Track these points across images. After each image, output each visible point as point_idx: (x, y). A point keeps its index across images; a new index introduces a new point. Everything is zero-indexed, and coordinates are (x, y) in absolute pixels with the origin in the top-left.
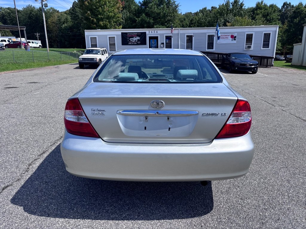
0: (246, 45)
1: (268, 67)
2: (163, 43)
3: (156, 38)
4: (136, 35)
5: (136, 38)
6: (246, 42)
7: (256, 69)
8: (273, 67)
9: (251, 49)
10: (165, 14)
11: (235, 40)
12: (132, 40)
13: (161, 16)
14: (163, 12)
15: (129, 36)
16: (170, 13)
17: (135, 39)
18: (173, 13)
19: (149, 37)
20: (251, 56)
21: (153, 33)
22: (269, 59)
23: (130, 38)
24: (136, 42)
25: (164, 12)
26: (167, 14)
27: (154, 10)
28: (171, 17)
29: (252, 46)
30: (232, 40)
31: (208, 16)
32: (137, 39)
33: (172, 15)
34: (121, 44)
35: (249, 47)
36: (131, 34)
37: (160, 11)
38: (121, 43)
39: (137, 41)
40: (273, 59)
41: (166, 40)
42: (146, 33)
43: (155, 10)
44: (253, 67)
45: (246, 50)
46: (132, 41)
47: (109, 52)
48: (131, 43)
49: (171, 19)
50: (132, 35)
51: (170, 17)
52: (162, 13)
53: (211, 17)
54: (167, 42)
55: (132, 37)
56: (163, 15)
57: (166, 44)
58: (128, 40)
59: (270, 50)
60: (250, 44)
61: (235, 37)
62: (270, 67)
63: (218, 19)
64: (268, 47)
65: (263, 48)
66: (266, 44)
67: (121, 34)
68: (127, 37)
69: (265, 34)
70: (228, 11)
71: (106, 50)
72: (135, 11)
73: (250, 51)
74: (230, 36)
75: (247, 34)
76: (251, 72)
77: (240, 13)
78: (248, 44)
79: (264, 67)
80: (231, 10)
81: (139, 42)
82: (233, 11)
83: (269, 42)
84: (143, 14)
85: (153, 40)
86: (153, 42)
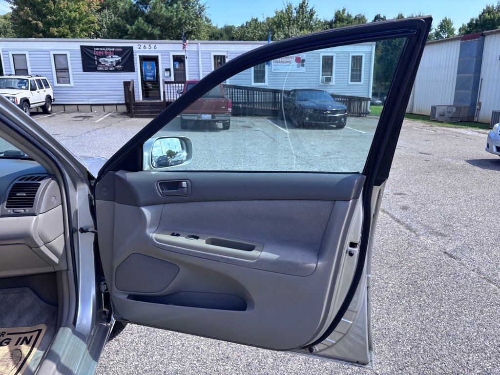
0: (322, 75)
1: (362, 115)
2: (168, 70)
3: (155, 59)
4: (112, 51)
5: (112, 57)
6: (323, 71)
7: (343, 119)
8: (370, 116)
9: (331, 83)
10: (180, 19)
11: (303, 66)
12: (105, 61)
13: (174, 23)
14: (177, 17)
15: (98, 53)
16: (191, 19)
17: (111, 60)
18: (196, 20)
19: (140, 56)
20: (333, 96)
21: (147, 49)
22: (363, 103)
23: (99, 57)
24: (114, 67)
25: (179, 16)
26: (184, 20)
27: (160, 11)
28: (193, 25)
29: (334, 77)
30: (298, 67)
31: (258, 27)
32: (116, 61)
33: (195, 24)
34: (82, 70)
35: (328, 80)
36: (101, 49)
37: (172, 14)
38: (82, 67)
39: (114, 64)
40: (369, 102)
41: (175, 63)
42: (134, 49)
43: (162, 12)
44: (338, 115)
45: (323, 84)
46: (104, 65)
47: (56, 85)
48: (102, 69)
49: (192, 31)
50: (105, 52)
51: (190, 27)
52: (175, 19)
53: (263, 30)
54: (177, 66)
55: (105, 56)
56: (178, 21)
57: (174, 70)
58: (96, 62)
59: (362, 85)
60: (329, 73)
61: (303, 61)
62: (365, 115)
63: (274, 34)
64: (360, 81)
65: (351, 81)
66: (356, 76)
67: (80, 48)
68: (94, 56)
69: (353, 57)
70: (289, 20)
71: (45, 81)
72: (126, 13)
73: (329, 87)
74: (294, 59)
75: (323, 56)
76: (335, 126)
77: (309, 24)
78: (326, 73)
79: (355, 116)
80: (294, 20)
81: (120, 66)
82: (298, 22)
83: (360, 71)
84: (140, 18)
85: (149, 62)
86: (148, 67)
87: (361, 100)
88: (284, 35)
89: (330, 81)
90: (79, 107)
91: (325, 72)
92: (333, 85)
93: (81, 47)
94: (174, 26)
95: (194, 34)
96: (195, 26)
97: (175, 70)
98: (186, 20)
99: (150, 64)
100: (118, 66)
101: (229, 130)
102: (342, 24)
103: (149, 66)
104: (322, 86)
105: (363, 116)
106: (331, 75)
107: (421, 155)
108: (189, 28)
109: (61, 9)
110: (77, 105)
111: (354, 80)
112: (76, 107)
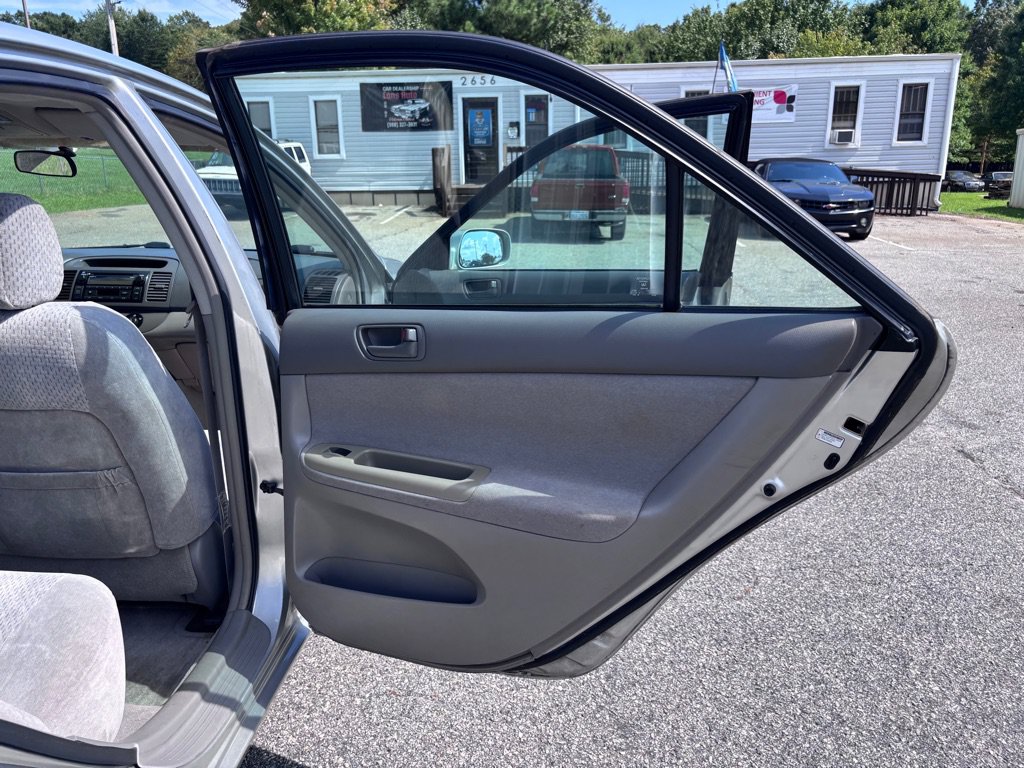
0: (833, 128)
1: (918, 212)
2: (516, 125)
3: (490, 104)
4: (414, 91)
5: (414, 103)
6: (834, 120)
7: (864, 221)
8: (937, 216)
9: (851, 145)
10: (545, 21)
11: (790, 109)
12: (401, 111)
13: (533, 29)
14: (539, 14)
15: (390, 96)
16: (566, 19)
17: (412, 108)
18: (577, 20)
19: (464, 99)
20: (849, 172)
21: (478, 85)
22: (922, 185)
23: (391, 103)
24: (416, 120)
25: (544, 14)
26: (552, 22)
27: (507, 8)
28: (570, 32)
29: (858, 134)
30: (779, 111)
31: (705, 28)
32: (420, 110)
33: (573, 28)
34: (361, 129)
35: (846, 138)
36: (396, 89)
37: (529, 11)
38: (360, 124)
39: (417, 116)
40: (939, 185)
41: (529, 110)
42: (454, 86)
43: (511, 9)
44: (856, 211)
45: (833, 147)
46: (400, 117)
47: (317, 156)
48: (395, 125)
49: (567, 43)
50: (403, 93)
51: (564, 35)
52: (535, 20)
53: (715, 34)
54: (532, 117)
55: (402, 101)
56: (539, 25)
57: (527, 126)
58: (386, 113)
59: (924, 147)
60: (849, 123)
61: (792, 99)
62: (924, 213)
63: (739, 41)
64: (920, 139)
65: (898, 140)
66: (911, 127)
67: (358, 88)
68: (382, 101)
69: (907, 88)
70: (776, 10)
71: (298, 150)
72: (442, 13)
73: (847, 153)
74: (772, 95)
75: (836, 88)
76: (847, 235)
77: (821, 17)
78: (842, 124)
79: (902, 215)
80: (787, 9)
81: (428, 120)
82: (795, 12)
83: (922, 116)
84: (468, 23)
85: (479, 111)
86: (477, 120)
87: (916, 179)
88: (761, 42)
89: (850, 140)
90: (353, 195)
91: (839, 120)
92: (856, 150)
93: (363, 86)
94: (532, 35)
95: (572, 50)
96: (573, 33)
97: (528, 124)
98: (556, 22)
99: (481, 114)
100: (423, 120)
101: (624, 240)
102: (898, 12)
103: (479, 118)
104: (830, 150)
105: (921, 215)
106: (854, 127)
107: (1016, 295)
108: (561, 37)
109: (326, 15)
110: (350, 192)
111: (905, 136)
112: (348, 195)
